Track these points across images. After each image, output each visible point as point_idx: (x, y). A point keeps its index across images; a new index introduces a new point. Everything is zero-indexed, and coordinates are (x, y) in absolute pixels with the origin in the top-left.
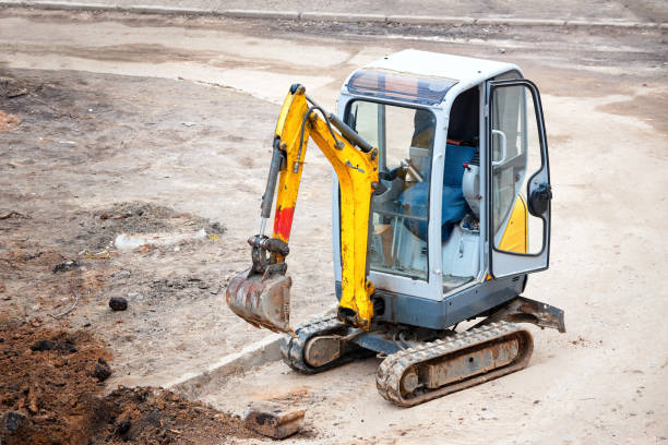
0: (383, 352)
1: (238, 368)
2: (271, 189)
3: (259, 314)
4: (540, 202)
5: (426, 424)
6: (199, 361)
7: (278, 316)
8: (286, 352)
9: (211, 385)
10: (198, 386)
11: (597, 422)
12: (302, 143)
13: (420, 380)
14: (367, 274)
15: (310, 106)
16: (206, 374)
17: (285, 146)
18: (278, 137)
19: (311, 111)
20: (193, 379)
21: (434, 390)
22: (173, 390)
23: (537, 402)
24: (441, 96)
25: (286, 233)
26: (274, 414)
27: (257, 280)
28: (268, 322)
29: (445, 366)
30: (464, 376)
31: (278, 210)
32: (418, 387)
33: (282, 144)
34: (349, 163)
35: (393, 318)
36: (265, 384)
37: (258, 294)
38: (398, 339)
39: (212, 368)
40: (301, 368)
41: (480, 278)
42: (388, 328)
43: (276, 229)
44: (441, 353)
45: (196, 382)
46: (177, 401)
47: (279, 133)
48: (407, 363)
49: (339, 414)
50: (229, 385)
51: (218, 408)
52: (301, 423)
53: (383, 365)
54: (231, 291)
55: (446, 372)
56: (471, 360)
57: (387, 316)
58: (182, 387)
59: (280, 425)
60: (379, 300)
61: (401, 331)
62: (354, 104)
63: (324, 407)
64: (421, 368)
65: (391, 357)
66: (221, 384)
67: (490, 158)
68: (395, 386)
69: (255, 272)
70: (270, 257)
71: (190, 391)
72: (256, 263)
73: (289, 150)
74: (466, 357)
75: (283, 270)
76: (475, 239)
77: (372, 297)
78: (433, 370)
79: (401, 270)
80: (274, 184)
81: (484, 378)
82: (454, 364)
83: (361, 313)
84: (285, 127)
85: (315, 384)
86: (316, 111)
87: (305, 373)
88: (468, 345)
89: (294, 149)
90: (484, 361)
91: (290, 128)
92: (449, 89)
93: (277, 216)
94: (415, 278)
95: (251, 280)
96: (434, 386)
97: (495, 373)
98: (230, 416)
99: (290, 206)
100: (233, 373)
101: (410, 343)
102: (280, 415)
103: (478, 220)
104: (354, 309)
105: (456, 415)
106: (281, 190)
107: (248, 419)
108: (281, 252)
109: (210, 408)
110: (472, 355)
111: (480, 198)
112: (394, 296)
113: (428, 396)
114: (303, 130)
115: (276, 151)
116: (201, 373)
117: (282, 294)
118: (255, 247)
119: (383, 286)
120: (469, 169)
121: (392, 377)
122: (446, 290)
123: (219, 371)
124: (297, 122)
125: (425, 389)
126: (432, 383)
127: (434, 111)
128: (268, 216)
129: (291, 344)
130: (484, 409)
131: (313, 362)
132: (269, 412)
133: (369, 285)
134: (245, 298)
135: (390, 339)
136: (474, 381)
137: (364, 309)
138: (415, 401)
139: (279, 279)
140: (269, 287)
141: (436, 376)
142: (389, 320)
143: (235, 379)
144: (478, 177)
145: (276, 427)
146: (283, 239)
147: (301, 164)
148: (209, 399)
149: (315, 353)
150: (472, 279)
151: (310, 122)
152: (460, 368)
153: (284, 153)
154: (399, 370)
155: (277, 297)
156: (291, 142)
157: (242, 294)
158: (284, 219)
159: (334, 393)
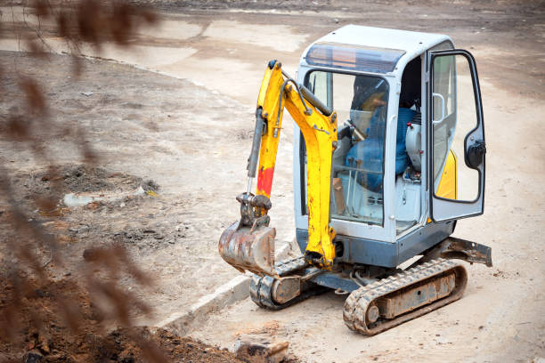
0: (340, 289)
1: (214, 308)
2: (255, 153)
3: (250, 261)
4: (475, 156)
5: (392, 349)
6: (179, 302)
7: (266, 263)
8: (255, 292)
9: (196, 322)
10: (186, 324)
11: (539, 343)
12: (280, 111)
13: (380, 311)
14: (330, 221)
15: (285, 79)
16: (190, 313)
17: (267, 115)
18: (261, 107)
19: (286, 84)
20: (181, 318)
21: (390, 320)
22: (166, 328)
23: (481, 327)
24: (391, 66)
25: (268, 192)
26: (264, 346)
27: (246, 232)
28: (258, 268)
29: (399, 299)
30: (414, 307)
31: (261, 170)
32: (380, 318)
33: (264, 113)
34: (315, 126)
35: (350, 258)
36: (240, 320)
37: (249, 244)
38: (354, 276)
39: (194, 308)
40: (269, 305)
41: (423, 221)
42: (343, 268)
43: (260, 186)
44: (397, 288)
45: (184, 321)
46: (171, 338)
47: (261, 104)
48: (371, 298)
49: (313, 344)
50: (210, 323)
51: (206, 343)
52: (286, 353)
53: (349, 300)
54: (223, 242)
55: (400, 304)
56: (419, 293)
57: (345, 258)
58: (173, 325)
59: (270, 355)
60: (339, 245)
61: (356, 270)
62: (312, 75)
63: (297, 338)
64: (381, 302)
65: (355, 293)
66: (204, 321)
67: (431, 117)
68: (361, 318)
69: (243, 225)
70: (255, 212)
71: (180, 328)
72: (244, 217)
73: (269, 118)
74: (415, 291)
75: (267, 223)
76: (417, 187)
77: (334, 241)
78: (391, 302)
79: (356, 217)
80: (258, 148)
81: (430, 308)
82: (406, 296)
83: (327, 256)
84: (266, 98)
85: (284, 318)
86: (290, 83)
87: (272, 310)
88: (418, 280)
89: (273, 117)
90: (430, 293)
91: (270, 98)
92: (398, 59)
93: (260, 175)
94: (370, 224)
95: (240, 232)
96: (391, 317)
97: (438, 303)
98: (218, 349)
99: (270, 166)
100: (210, 311)
101: (365, 280)
102: (270, 346)
103: (420, 172)
104: (321, 253)
105: (416, 341)
106: (263, 153)
107: (240, 350)
108: (263, 207)
109: (200, 342)
110: (420, 289)
111: (422, 153)
112: (352, 240)
113: (387, 326)
114: (280, 100)
115: (259, 119)
116: (187, 313)
117: (269, 244)
118: (243, 203)
119: (341, 231)
120: (412, 128)
121: (359, 310)
122: (398, 233)
123: (200, 310)
124: (275, 94)
125: (382, 319)
126: (389, 315)
127: (387, 78)
128: (254, 176)
129: (260, 285)
130: (438, 335)
131: (279, 300)
132: (259, 344)
133: (332, 231)
134: (237, 248)
135: (348, 277)
136: (421, 311)
137: (328, 252)
138: (374, 331)
139: (264, 231)
140: (258, 237)
141: (394, 308)
142: (347, 261)
143: (213, 317)
144: (419, 135)
145: (267, 357)
146: (265, 195)
147: (279, 129)
148: (196, 335)
149: (281, 291)
150: (416, 223)
151: (286, 93)
152: (410, 301)
153: (266, 121)
154: (364, 304)
155: (265, 246)
156: (270, 111)
157: (233, 245)
158: (265, 179)
159: (302, 326)
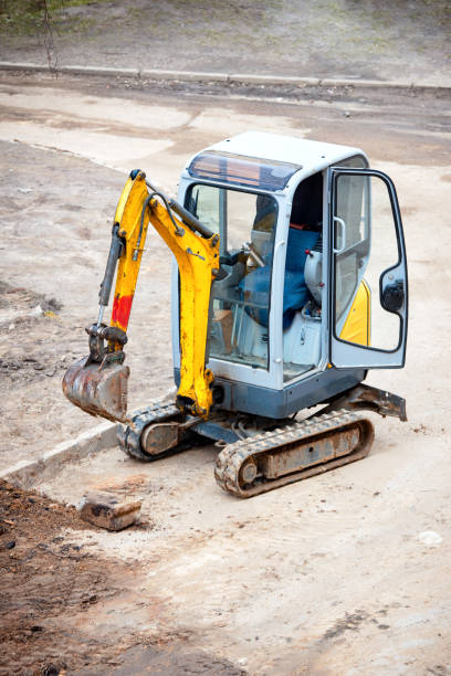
0: (221, 441)
1: (73, 456)
2: (109, 277)
3: (96, 403)
5: (265, 516)
6: (35, 448)
7: (115, 406)
8: (123, 439)
9: (47, 472)
10: (33, 474)
11: (438, 516)
12: (142, 230)
13: (259, 470)
14: (206, 362)
15: (151, 192)
16: (41, 462)
17: (124, 233)
18: (118, 224)
19: (152, 197)
20: (27, 467)
21: (273, 480)
22: (6, 479)
23: (377, 494)
24: (283, 183)
25: (125, 322)
26: (110, 505)
27: (95, 369)
28: (105, 412)
29: (284, 456)
30: (303, 467)
31: (117, 299)
32: (257, 477)
33: (121, 231)
34: (189, 249)
35: (232, 405)
36: (102, 471)
37: (95, 384)
38: (237, 427)
39: (47, 455)
40: (138, 455)
41: (322, 366)
42: (227, 416)
43: (115, 317)
44: (280, 444)
45: (31, 470)
46: (11, 490)
47: (119, 220)
48: (246, 454)
49: (176, 505)
50: (65, 473)
51: (53, 498)
52: (137, 515)
53: (222, 456)
54: (67, 380)
55: (285, 462)
56: (311, 450)
57: (226, 405)
58: (17, 475)
59: (116, 516)
60: (218, 388)
61: (239, 420)
62: (195, 188)
63: (161, 496)
64: (260, 459)
65: (230, 447)
66: (57, 472)
67: (333, 244)
68: (233, 477)
69: (93, 361)
70: (108, 346)
71: (24, 479)
72: (93, 351)
73: (128, 237)
74: (305, 448)
75: (121, 360)
76: (317, 326)
77: (211, 386)
78: (272, 459)
79: (241, 357)
80: (113, 271)
81: (324, 468)
82: (294, 454)
83: (200, 401)
84: (124, 213)
85: (152, 473)
86: (156, 197)
87: (143, 461)
88: (308, 435)
89: (133, 236)
90: (324, 450)
91: (129, 214)
92: (291, 175)
93: (116, 304)
94: (255, 367)
95: (89, 368)
96: (273, 477)
97: (335, 463)
98: (65, 506)
99: (129, 294)
100: (69, 460)
101: (248, 432)
102: (117, 507)
103: (320, 307)
104: (193, 398)
105: (295, 507)
106: (119, 278)
107: (84, 508)
108: (119, 341)
109: (45, 497)
110: (312, 445)
111: (322, 285)
112: (234, 384)
113: (266, 487)
114: (143, 216)
115: (115, 238)
116: (36, 462)
117: (119, 384)
118: (93, 335)
119: (222, 374)
120: (312, 256)
121: (231, 468)
122: (286, 379)
123: (54, 459)
124: (137, 209)
125: (263, 479)
126: (270, 474)
127: (276, 197)
128: (106, 305)
129: (128, 431)
130: (323, 501)
131: (150, 450)
132: (104, 503)
133: (209, 373)
134: (81, 388)
135: (229, 427)
136: (313, 471)
137: (203, 397)
138: (250, 493)
139: (116, 369)
140: (106, 376)
141: (275, 466)
142: (228, 408)
143: (70, 467)
144: (320, 264)
145: (112, 519)
146: (120, 327)
147: (140, 251)
148: (43, 488)
149: (153, 440)
150: (313, 367)
151: (150, 209)
152: (299, 459)
153: (123, 240)
154: (238, 460)
155: (115, 387)
156: (130, 230)
157: (79, 384)
158: (123, 308)
159: (171, 483)
